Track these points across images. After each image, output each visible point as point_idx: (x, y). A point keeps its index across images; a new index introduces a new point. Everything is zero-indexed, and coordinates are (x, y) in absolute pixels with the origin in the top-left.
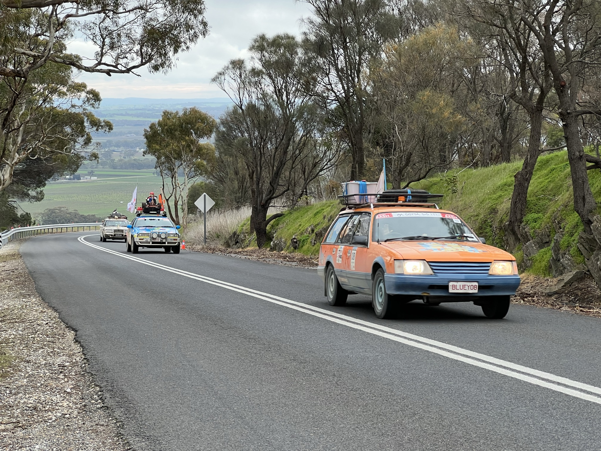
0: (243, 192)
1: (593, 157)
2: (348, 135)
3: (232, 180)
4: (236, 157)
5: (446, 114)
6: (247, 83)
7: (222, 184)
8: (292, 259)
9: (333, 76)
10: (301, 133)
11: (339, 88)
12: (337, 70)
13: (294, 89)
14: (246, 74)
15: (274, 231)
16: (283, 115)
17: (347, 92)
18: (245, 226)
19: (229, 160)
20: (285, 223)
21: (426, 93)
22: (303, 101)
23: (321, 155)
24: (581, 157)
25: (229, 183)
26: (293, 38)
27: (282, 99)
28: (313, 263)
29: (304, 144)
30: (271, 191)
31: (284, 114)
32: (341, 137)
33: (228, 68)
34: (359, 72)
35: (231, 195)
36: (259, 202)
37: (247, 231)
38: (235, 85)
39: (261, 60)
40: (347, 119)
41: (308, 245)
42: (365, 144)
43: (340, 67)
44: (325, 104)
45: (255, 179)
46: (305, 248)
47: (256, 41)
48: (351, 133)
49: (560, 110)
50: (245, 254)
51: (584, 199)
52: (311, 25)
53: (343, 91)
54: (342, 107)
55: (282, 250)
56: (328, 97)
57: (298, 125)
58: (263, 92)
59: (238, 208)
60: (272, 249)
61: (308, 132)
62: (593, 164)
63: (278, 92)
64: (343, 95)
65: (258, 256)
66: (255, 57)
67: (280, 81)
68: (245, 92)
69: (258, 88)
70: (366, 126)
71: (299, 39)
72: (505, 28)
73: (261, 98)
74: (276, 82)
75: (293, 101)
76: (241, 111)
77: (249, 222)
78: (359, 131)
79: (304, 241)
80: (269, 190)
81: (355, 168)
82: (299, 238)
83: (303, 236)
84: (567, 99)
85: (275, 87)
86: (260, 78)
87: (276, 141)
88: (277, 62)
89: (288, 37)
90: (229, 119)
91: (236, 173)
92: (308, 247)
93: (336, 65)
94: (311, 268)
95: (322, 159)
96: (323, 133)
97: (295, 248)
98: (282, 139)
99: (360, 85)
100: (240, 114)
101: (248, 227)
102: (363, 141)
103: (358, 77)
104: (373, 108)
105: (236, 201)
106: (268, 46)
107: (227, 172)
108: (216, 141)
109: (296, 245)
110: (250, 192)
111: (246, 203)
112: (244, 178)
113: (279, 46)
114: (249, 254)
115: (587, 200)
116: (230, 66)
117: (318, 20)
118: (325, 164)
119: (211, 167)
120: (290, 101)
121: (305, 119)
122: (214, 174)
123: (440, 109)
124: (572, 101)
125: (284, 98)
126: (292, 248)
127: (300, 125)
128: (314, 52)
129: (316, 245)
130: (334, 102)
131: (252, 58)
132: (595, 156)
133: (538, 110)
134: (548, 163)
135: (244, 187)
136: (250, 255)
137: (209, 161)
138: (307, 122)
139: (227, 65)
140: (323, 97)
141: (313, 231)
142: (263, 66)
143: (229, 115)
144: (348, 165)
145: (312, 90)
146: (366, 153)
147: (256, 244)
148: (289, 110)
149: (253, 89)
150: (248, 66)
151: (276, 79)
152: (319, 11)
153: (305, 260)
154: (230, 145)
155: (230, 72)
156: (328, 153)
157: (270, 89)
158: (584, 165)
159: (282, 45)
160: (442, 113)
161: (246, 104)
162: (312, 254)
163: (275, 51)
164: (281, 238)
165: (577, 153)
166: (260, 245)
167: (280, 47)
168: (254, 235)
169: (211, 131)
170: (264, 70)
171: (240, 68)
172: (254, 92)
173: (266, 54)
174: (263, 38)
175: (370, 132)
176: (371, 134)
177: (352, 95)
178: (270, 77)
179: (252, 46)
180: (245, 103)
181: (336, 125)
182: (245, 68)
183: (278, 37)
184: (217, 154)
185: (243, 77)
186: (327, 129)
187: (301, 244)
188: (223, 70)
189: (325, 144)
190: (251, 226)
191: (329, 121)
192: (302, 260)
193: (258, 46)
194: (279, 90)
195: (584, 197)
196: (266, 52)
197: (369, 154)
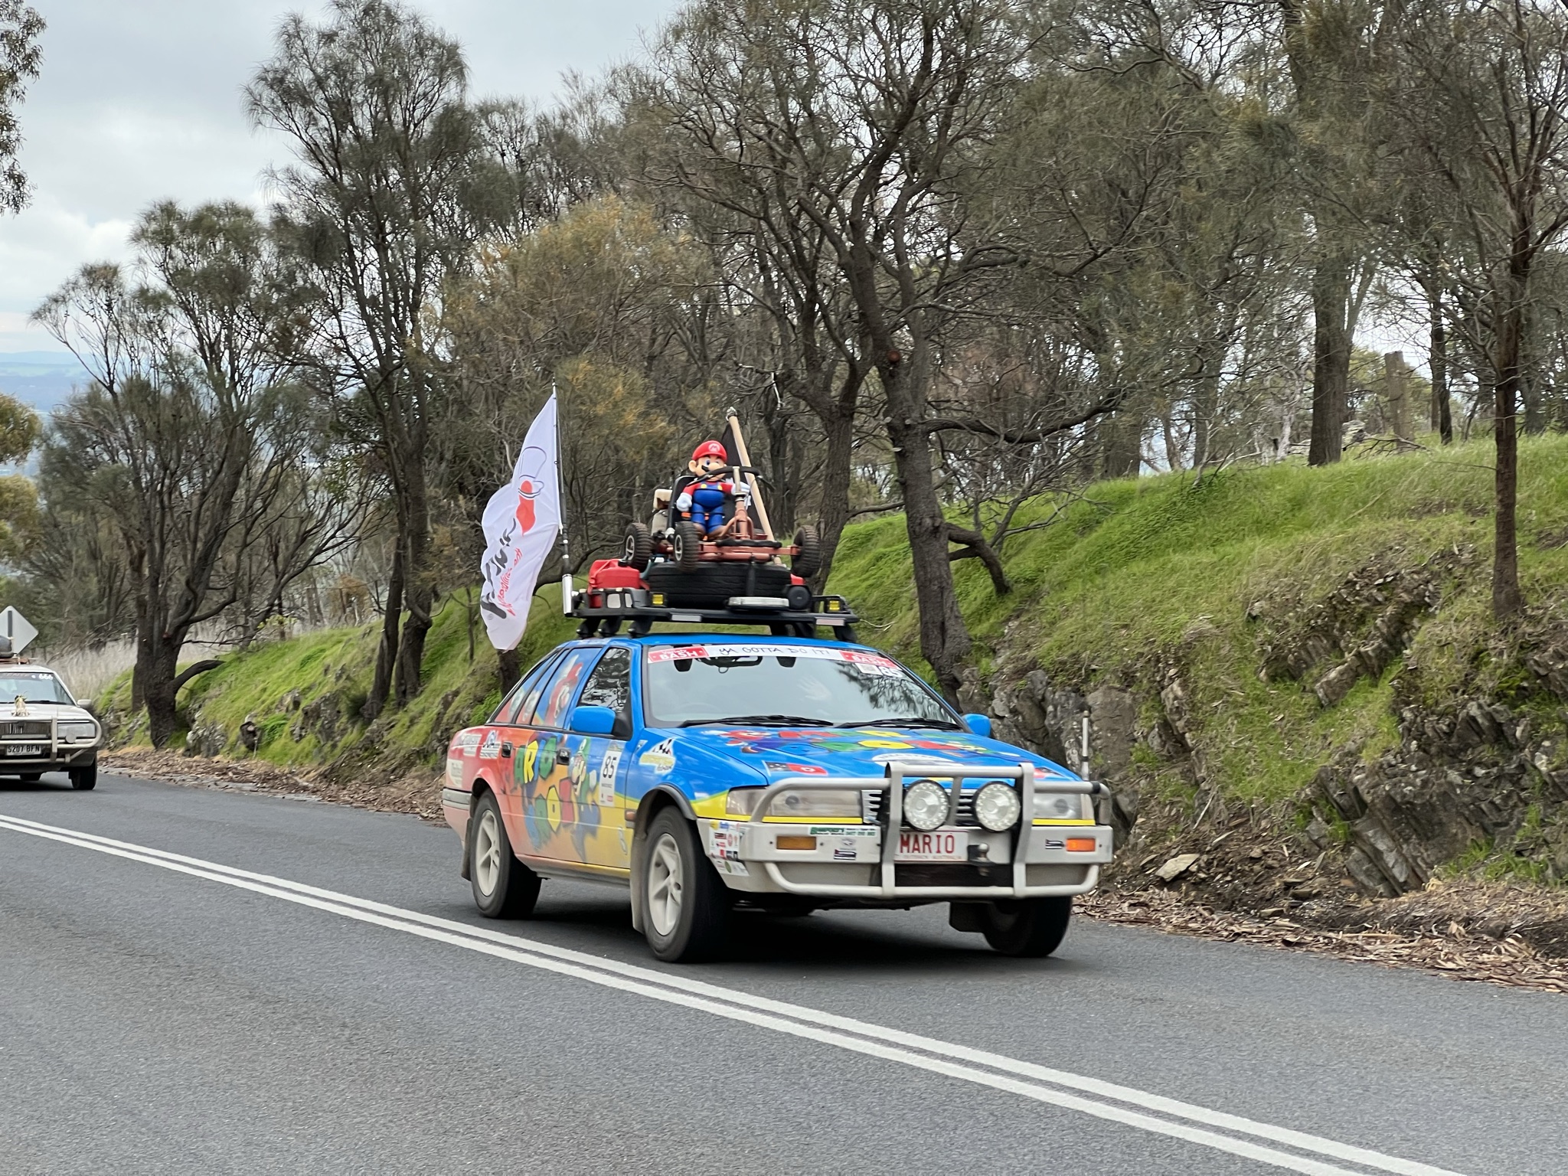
0: (113, 605)
1: (963, 530)
2: (387, 464)
3: (82, 574)
4: (93, 513)
5: (630, 418)
6: (127, 326)
7: (55, 583)
8: (242, 776)
9: (351, 314)
10: (267, 453)
11: (365, 347)
12: (361, 300)
13: (249, 344)
14: (124, 303)
15: (196, 706)
16: (223, 411)
17: (385, 357)
18: (119, 692)
19: (73, 521)
20: (225, 686)
21: (581, 365)
22: (273, 375)
23: (320, 513)
24: (936, 530)
25: (74, 581)
26: (249, 214)
27: (219, 370)
28: (296, 784)
29: (276, 486)
30: (188, 604)
31: (226, 406)
32: (370, 468)
33: (75, 286)
34: (415, 307)
35: (79, 612)
36: (156, 630)
37: (123, 706)
38: (95, 330)
39: (163, 267)
40: (385, 427)
41: (283, 741)
42: (431, 491)
43: (367, 293)
44: (330, 385)
45: (146, 572)
46: (276, 746)
47: (150, 218)
48: (396, 461)
49: (888, 419)
50: (118, 762)
51: (943, 629)
52: (294, 188)
53: (375, 354)
54: (374, 396)
55: (216, 753)
56: (338, 367)
57: (260, 435)
58: (170, 348)
59: (98, 646)
60: (191, 751)
61: (285, 456)
62: (964, 546)
63: (210, 350)
64: (376, 362)
65: (152, 769)
66: (147, 260)
67: (213, 325)
68: (122, 349)
69: (156, 340)
70: (433, 443)
71: (264, 217)
72: (767, 219)
73: (163, 367)
74: (203, 325)
75: (246, 374)
76: (109, 396)
77: (130, 682)
78: (415, 457)
79: (273, 729)
80: (183, 601)
81: (405, 547)
82: (260, 721)
83: (270, 716)
84: (905, 393)
85: (201, 339)
86: (161, 312)
87: (204, 476)
88: (204, 275)
89: (235, 211)
90: (77, 415)
91: (94, 555)
92: (285, 745)
93: (359, 288)
94: (292, 796)
95: (321, 523)
96: (326, 457)
97: (251, 747)
98: (219, 472)
99: (419, 341)
100: (105, 406)
101: (126, 695)
102: (426, 480)
103: (414, 321)
104: (451, 397)
105: (92, 627)
106: (182, 232)
107: (69, 552)
108: (44, 472)
109: (253, 739)
110: (131, 605)
111: (121, 631)
112: (114, 568)
113: (212, 232)
114: (128, 763)
115: (950, 632)
116: (82, 281)
117: (312, 173)
118: (329, 535)
119: (25, 538)
120: (241, 375)
121: (279, 420)
122: (33, 558)
123: (615, 405)
124: (915, 398)
125: (225, 364)
126: (243, 748)
127: (265, 437)
128: (302, 254)
129: (304, 741)
130: (353, 381)
131: (140, 260)
132: (971, 528)
133: (844, 415)
134: (869, 540)
135: (114, 591)
136: (132, 767)
137: (20, 523)
138: (284, 429)
139: (72, 279)
140: (325, 368)
141: (296, 704)
142: (169, 283)
143: (77, 404)
144: (386, 539)
145: (296, 350)
146: (431, 512)
147: (148, 739)
148: (237, 397)
149: (144, 342)
150: (131, 280)
151: (204, 319)
152: (313, 152)
153: (275, 777)
154: (80, 482)
155: (82, 296)
156: (336, 509)
157: (186, 343)
158: (944, 548)
159: (220, 230)
160: (620, 416)
161: (124, 379)
162: (293, 763)
163: (202, 246)
164: (214, 723)
165: (928, 521)
166: (158, 741)
167: (213, 236)
168: (144, 715)
169: (26, 446)
170: (172, 294)
171: (108, 287)
172: (144, 349)
173: (178, 253)
174: (168, 211)
175: (442, 459)
176: (444, 465)
177: (399, 366)
178: (189, 311)
179: (139, 231)
180: (121, 378)
181: (357, 439)
182: (120, 286)
183: (210, 209)
184: (42, 503)
185: (115, 309)
186: (334, 447)
187: (266, 738)
188: (63, 292)
189: (330, 486)
190: (134, 691)
191: (339, 429)
192: (268, 778)
193: (154, 232)
194: (211, 346)
195: (943, 623)
196: (177, 246)
197: (440, 515)
